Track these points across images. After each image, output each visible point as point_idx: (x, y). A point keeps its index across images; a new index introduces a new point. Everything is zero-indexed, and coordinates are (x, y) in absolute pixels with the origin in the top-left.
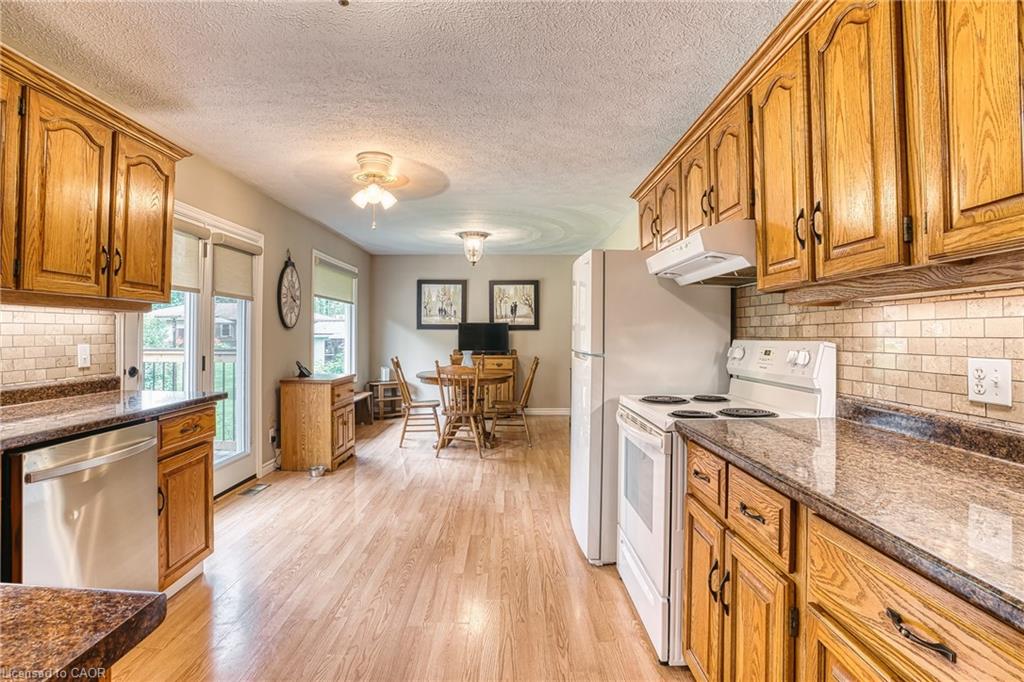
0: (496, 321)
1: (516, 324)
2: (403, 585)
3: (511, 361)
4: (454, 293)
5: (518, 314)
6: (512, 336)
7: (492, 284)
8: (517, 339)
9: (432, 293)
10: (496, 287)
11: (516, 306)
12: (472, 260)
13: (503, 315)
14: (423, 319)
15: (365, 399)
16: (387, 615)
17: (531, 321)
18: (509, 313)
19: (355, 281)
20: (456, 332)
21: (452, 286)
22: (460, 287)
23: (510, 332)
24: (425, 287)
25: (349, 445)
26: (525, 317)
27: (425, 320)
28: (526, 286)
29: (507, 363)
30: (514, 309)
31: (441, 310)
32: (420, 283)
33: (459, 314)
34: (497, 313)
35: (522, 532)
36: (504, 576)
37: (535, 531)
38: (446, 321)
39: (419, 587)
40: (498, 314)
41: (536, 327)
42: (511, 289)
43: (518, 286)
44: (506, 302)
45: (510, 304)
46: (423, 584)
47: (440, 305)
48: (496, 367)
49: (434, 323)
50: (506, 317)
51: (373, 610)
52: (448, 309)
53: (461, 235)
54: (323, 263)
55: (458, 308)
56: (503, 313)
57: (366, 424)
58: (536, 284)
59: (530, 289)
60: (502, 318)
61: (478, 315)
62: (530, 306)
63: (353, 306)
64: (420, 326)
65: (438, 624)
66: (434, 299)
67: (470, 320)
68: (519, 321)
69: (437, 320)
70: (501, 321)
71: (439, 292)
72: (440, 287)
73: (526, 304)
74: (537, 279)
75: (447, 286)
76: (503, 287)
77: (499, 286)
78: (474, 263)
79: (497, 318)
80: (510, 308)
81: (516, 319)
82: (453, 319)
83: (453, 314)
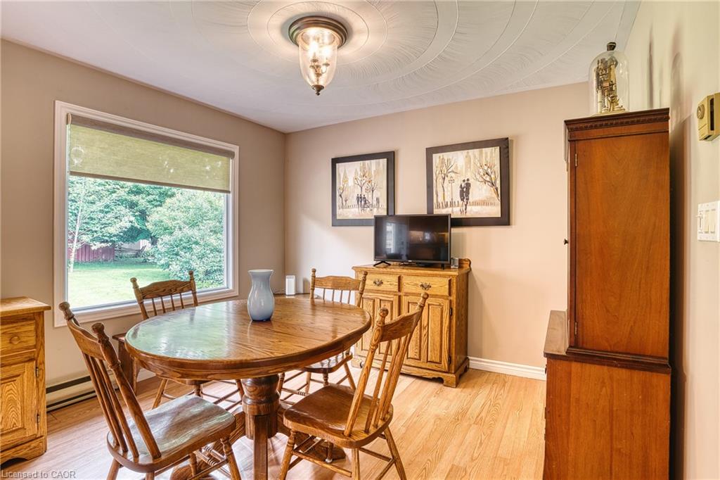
0: (437, 212)
1: (469, 215)
3: (447, 279)
4: (377, 172)
5: (471, 200)
6: (463, 235)
7: (431, 152)
8: (469, 243)
9: (348, 175)
10: (436, 158)
11: (468, 185)
13: (448, 203)
14: (339, 211)
17: (495, 211)
18: (457, 198)
19: (232, 164)
20: (372, 229)
21: (374, 162)
22: (383, 162)
24: (340, 166)
26: (484, 203)
28: (484, 150)
29: (439, 283)
30: (465, 192)
31: (360, 199)
32: (335, 161)
33: (384, 203)
34: (438, 198)
38: (367, 214)
40: (440, 200)
41: (504, 219)
42: (460, 158)
43: (471, 152)
44: (452, 181)
45: (459, 182)
47: (358, 191)
48: (420, 290)
49: (351, 217)
50: (452, 204)
52: (368, 196)
55: (381, 193)
56: (448, 199)
58: (504, 145)
59: (493, 154)
60: (447, 206)
61: (411, 202)
62: (493, 185)
63: (231, 195)
64: (337, 223)
66: (351, 183)
68: (474, 211)
69: (353, 212)
70: (443, 211)
71: (356, 172)
72: (358, 165)
73: (485, 181)
74: (504, 136)
75: (367, 162)
76: (446, 155)
77: (441, 155)
78: (319, 88)
79: (438, 206)
80: (459, 189)
81: (469, 208)
82: (375, 210)
83: (375, 203)
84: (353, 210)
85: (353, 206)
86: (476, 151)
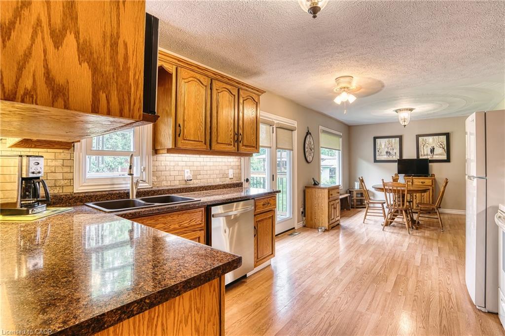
0: (421, 158)
1: (434, 159)
2: (357, 290)
3: (431, 180)
4: (395, 143)
5: (435, 153)
6: (431, 166)
7: (418, 136)
8: (434, 168)
9: (382, 144)
10: (420, 139)
11: (434, 149)
12: (403, 124)
14: (377, 157)
15: (347, 197)
16: (347, 302)
17: (445, 157)
18: (429, 152)
19: (341, 139)
20: (396, 164)
21: (393, 139)
22: (398, 139)
23: (430, 164)
24: (378, 141)
25: (337, 219)
26: (440, 155)
27: (378, 158)
28: (440, 136)
29: (428, 181)
30: (432, 151)
31: (387, 152)
32: (375, 138)
33: (398, 154)
35: (430, 279)
36: (415, 300)
37: (439, 280)
38: (390, 158)
39: (365, 293)
40: (422, 153)
41: (448, 160)
42: (430, 139)
43: (435, 137)
46: (368, 292)
47: (386, 150)
48: (421, 184)
49: (383, 159)
50: (427, 155)
51: (341, 298)
52: (391, 152)
53: (396, 111)
54: (324, 132)
55: (397, 151)
56: (426, 153)
57: (347, 210)
58: (448, 135)
59: (444, 138)
60: (425, 155)
61: (409, 154)
62: (443, 148)
63: (340, 152)
64: (376, 161)
65: (373, 314)
66: (383, 146)
67: (404, 157)
68: (436, 157)
69: (385, 157)
70: (424, 157)
71: (385, 143)
72: (386, 140)
73: (440, 147)
74: (448, 132)
75: (390, 139)
76: (425, 138)
77: (423, 138)
78: (405, 126)
79: (421, 156)
80: (430, 150)
81: (434, 156)
82: (394, 157)
83: (394, 154)
84: (384, 157)
85: (384, 155)
86: (437, 137)
